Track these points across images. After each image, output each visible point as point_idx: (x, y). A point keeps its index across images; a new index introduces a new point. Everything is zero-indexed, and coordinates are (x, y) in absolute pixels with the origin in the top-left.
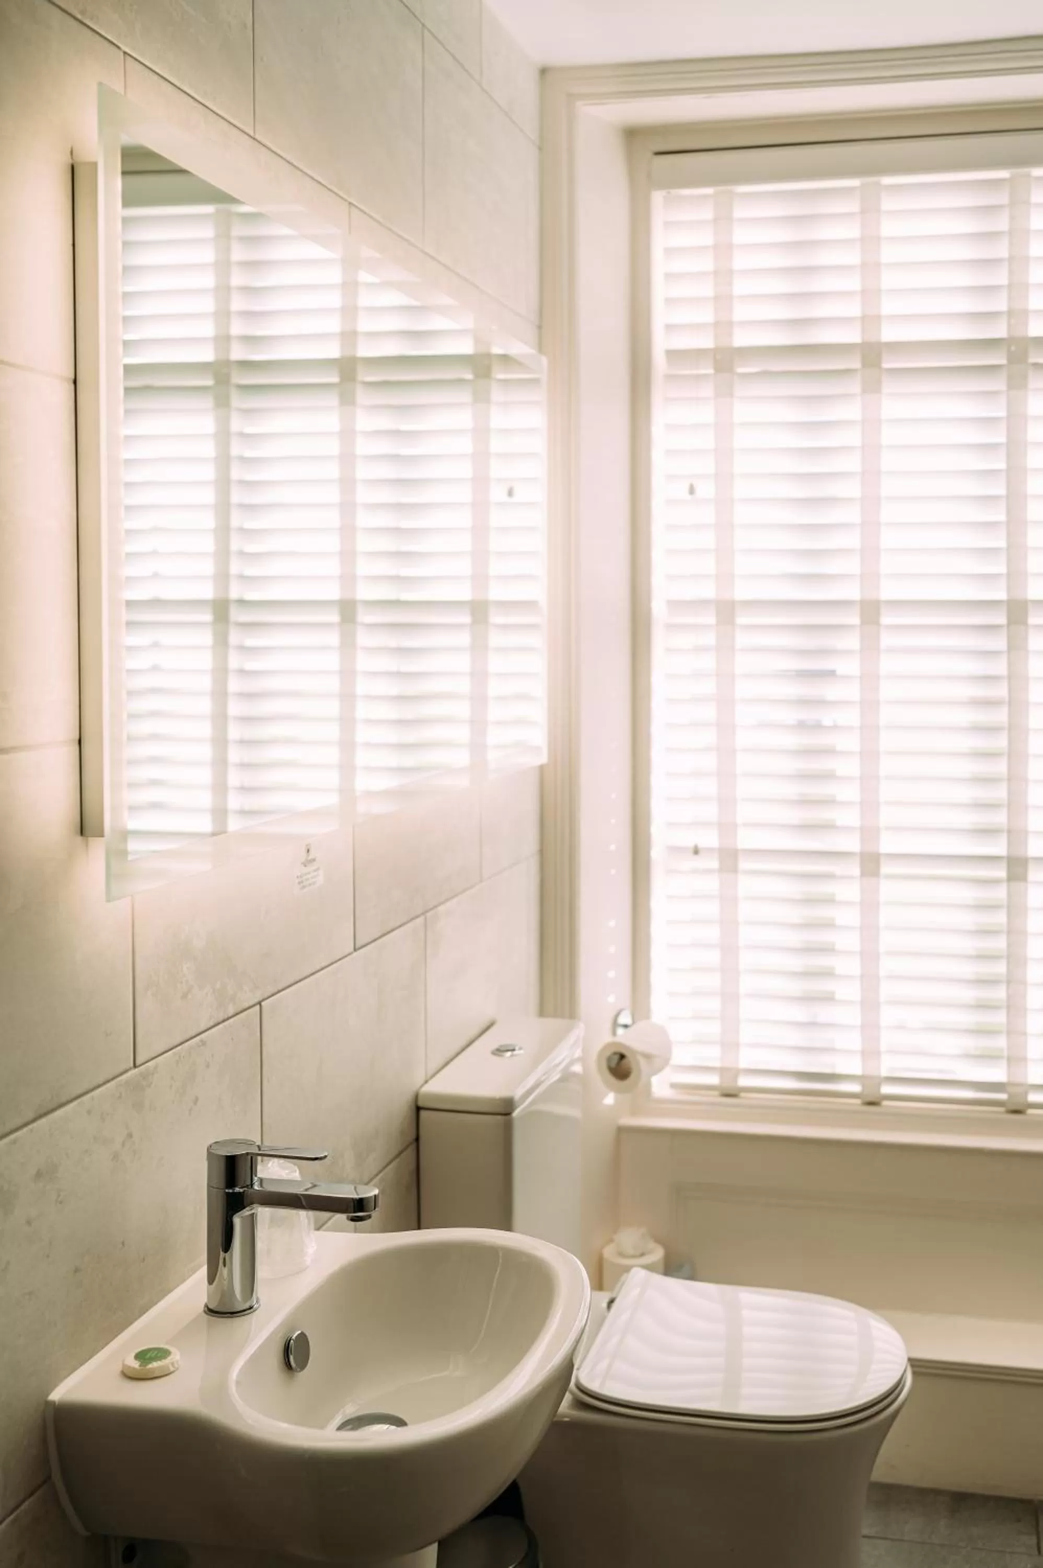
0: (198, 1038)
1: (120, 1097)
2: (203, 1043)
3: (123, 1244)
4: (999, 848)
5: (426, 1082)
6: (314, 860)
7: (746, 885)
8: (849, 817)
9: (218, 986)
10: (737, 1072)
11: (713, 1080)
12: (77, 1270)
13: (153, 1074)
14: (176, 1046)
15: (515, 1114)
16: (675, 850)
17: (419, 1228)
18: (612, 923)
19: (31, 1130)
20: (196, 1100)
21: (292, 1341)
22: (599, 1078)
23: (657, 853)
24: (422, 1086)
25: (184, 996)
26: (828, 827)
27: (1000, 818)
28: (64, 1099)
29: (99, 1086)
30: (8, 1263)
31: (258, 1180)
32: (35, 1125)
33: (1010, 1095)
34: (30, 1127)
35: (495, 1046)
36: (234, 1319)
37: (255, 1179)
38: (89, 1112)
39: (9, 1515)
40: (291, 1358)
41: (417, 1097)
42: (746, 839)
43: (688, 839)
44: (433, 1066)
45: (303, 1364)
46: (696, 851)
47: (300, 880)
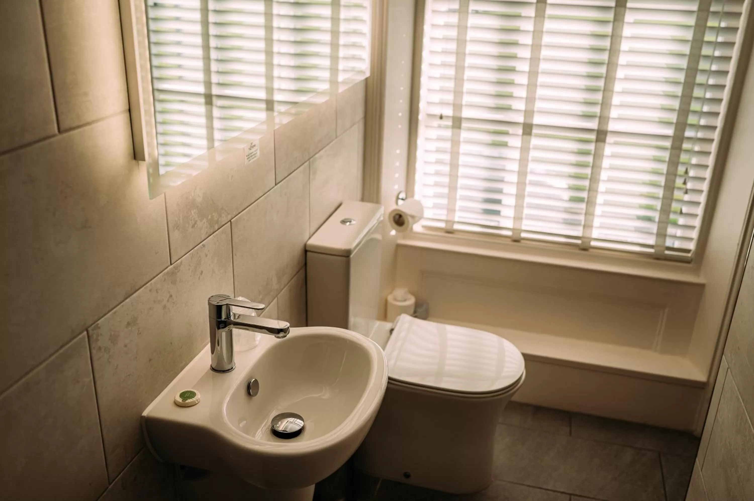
0: (201, 244)
1: (165, 280)
2: (204, 246)
3: (171, 343)
4: (593, 124)
5: (310, 238)
6: (255, 146)
7: (464, 135)
8: (521, 106)
9: (210, 217)
10: (454, 222)
11: (442, 225)
12: (150, 360)
13: (180, 266)
14: (191, 250)
15: (351, 256)
16: (431, 116)
17: (307, 325)
18: (398, 151)
19: (123, 306)
20: (202, 272)
21: (251, 384)
22: (389, 224)
23: (421, 117)
24: (308, 241)
25: (193, 226)
26: (508, 109)
27: (597, 110)
28: (137, 288)
29: (154, 277)
30: (117, 365)
31: (233, 314)
32: (124, 302)
33: (583, 242)
34: (122, 304)
35: (342, 218)
36: (225, 374)
37: (232, 314)
38: (150, 291)
39: (128, 464)
40: (251, 391)
41: (305, 245)
42: (466, 113)
43: (437, 111)
44: (313, 230)
45: (256, 394)
46: (441, 117)
47: (248, 157)
